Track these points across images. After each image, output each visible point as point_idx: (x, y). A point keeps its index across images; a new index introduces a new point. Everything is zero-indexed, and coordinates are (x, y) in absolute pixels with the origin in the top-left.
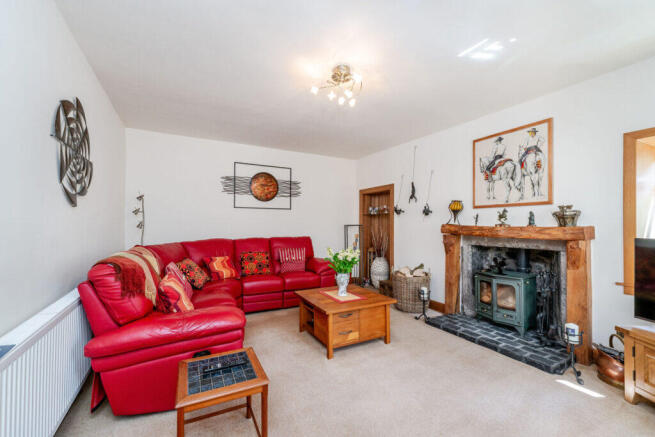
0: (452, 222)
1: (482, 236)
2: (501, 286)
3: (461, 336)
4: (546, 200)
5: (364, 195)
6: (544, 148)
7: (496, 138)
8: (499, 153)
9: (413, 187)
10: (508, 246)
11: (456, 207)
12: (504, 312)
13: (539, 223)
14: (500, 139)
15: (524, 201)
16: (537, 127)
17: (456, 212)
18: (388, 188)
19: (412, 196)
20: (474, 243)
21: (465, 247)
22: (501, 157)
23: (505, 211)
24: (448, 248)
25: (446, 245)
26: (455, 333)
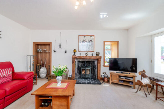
0: (74, 55)
1: (80, 58)
2: (87, 69)
3: (83, 84)
4: (93, 51)
5: (35, 44)
6: (93, 41)
7: (84, 36)
8: (85, 40)
9: (60, 44)
10: (86, 60)
11: (75, 51)
12: (88, 75)
13: (94, 55)
14: (85, 37)
15: (89, 51)
16: (92, 36)
17: (75, 52)
18: (49, 43)
19: (60, 47)
20: (78, 60)
21: (76, 61)
22: (85, 41)
23: (87, 53)
24: (73, 62)
25: (73, 61)
26: (81, 84)
